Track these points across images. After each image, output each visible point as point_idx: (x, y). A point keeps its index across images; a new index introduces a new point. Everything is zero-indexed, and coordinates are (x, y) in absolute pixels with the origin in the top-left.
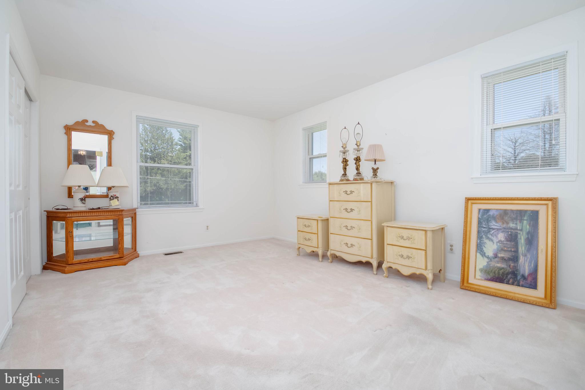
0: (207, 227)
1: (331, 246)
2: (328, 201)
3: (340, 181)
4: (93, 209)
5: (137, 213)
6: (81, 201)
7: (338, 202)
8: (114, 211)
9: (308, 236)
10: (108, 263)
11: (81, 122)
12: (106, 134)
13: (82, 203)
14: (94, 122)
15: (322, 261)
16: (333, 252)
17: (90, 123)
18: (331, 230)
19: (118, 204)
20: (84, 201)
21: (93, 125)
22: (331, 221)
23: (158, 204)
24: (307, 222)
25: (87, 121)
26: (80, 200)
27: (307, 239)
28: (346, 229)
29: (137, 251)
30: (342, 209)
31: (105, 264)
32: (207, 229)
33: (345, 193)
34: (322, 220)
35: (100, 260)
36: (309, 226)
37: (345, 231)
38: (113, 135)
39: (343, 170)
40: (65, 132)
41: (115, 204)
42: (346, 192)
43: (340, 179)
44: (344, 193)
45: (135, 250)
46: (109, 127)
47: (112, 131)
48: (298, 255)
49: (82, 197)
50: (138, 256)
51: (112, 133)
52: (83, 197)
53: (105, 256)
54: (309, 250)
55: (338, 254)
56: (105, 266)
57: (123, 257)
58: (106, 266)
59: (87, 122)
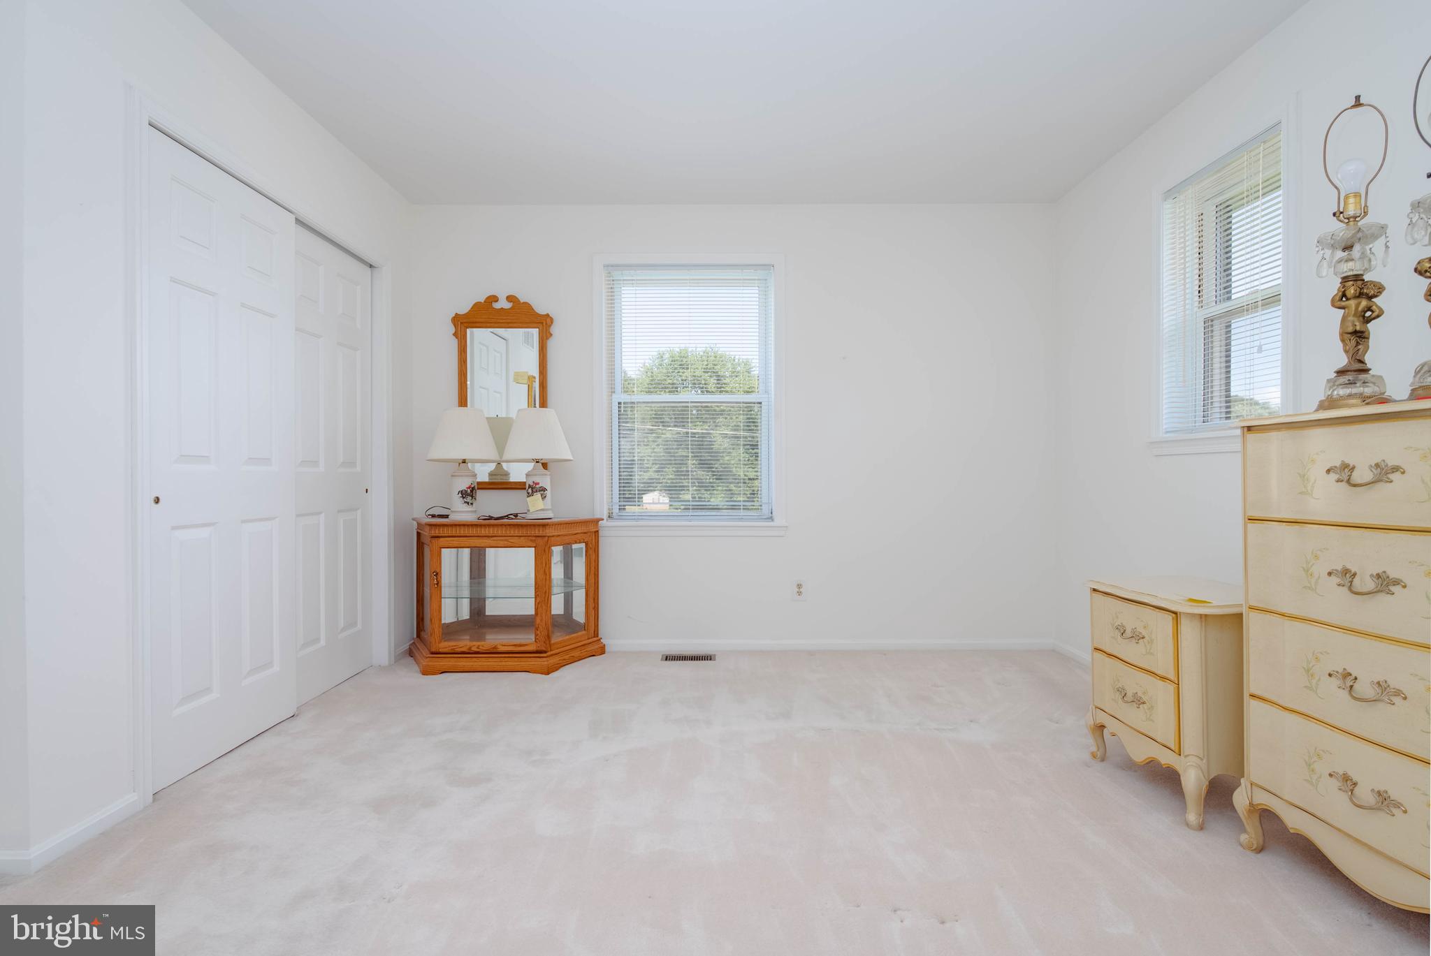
0: (799, 586)
1: (1258, 765)
2: (1240, 520)
3: (1317, 410)
4: (491, 518)
5: (601, 533)
6: (464, 498)
7: (1296, 527)
8: (539, 525)
9: (1136, 683)
10: (511, 663)
11: (485, 302)
12: (536, 325)
13: (465, 502)
14: (510, 298)
15: (1201, 828)
16: (1262, 799)
17: (503, 304)
18: (1255, 681)
19: (542, 507)
20: (469, 498)
21: (507, 305)
22: (1254, 626)
23: (697, 509)
24: (1131, 617)
25: (494, 299)
26: (460, 495)
27: (1129, 697)
28: (1344, 694)
29: (600, 636)
30: (1320, 569)
31: (504, 663)
32: (800, 593)
33: (1339, 481)
34: (1204, 618)
35: (495, 651)
36: (1137, 637)
37: (1333, 701)
38: (550, 326)
39: (1341, 345)
40: (454, 332)
41: (536, 507)
42: (1344, 473)
43: (1321, 396)
44: (1333, 476)
45: (596, 634)
46: (541, 309)
47: (548, 315)
48: (1094, 756)
49: (464, 487)
50: (602, 651)
51: (548, 320)
52: (468, 488)
53: (505, 642)
54: (1141, 752)
55: (1294, 821)
56: (502, 670)
57: (545, 652)
58: (505, 669)
59: (497, 301)
